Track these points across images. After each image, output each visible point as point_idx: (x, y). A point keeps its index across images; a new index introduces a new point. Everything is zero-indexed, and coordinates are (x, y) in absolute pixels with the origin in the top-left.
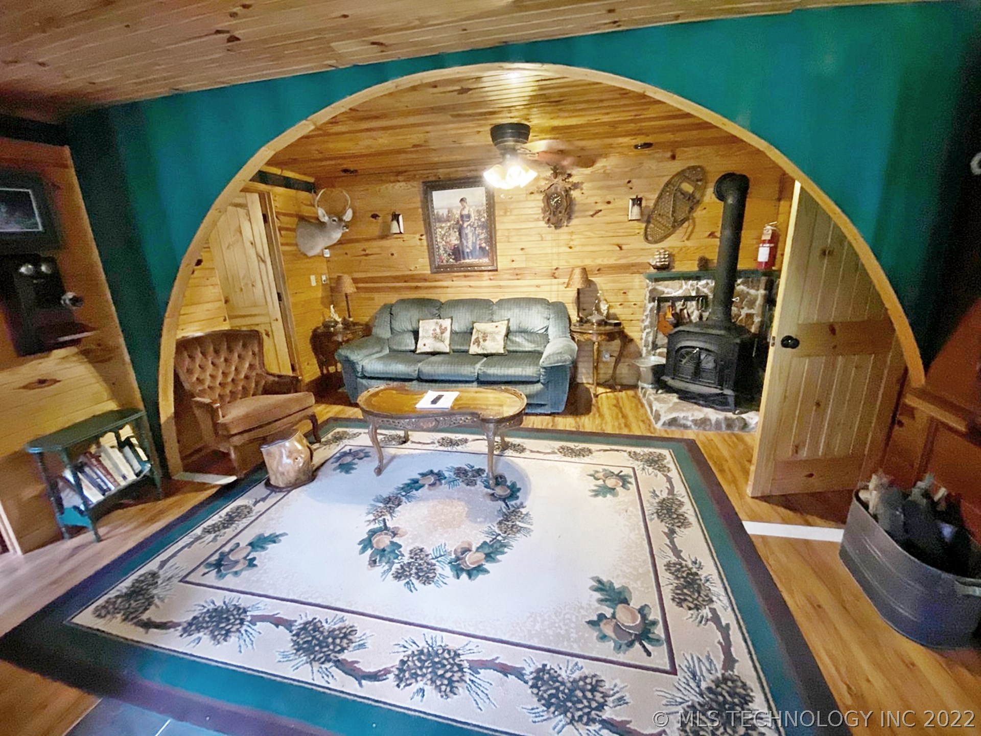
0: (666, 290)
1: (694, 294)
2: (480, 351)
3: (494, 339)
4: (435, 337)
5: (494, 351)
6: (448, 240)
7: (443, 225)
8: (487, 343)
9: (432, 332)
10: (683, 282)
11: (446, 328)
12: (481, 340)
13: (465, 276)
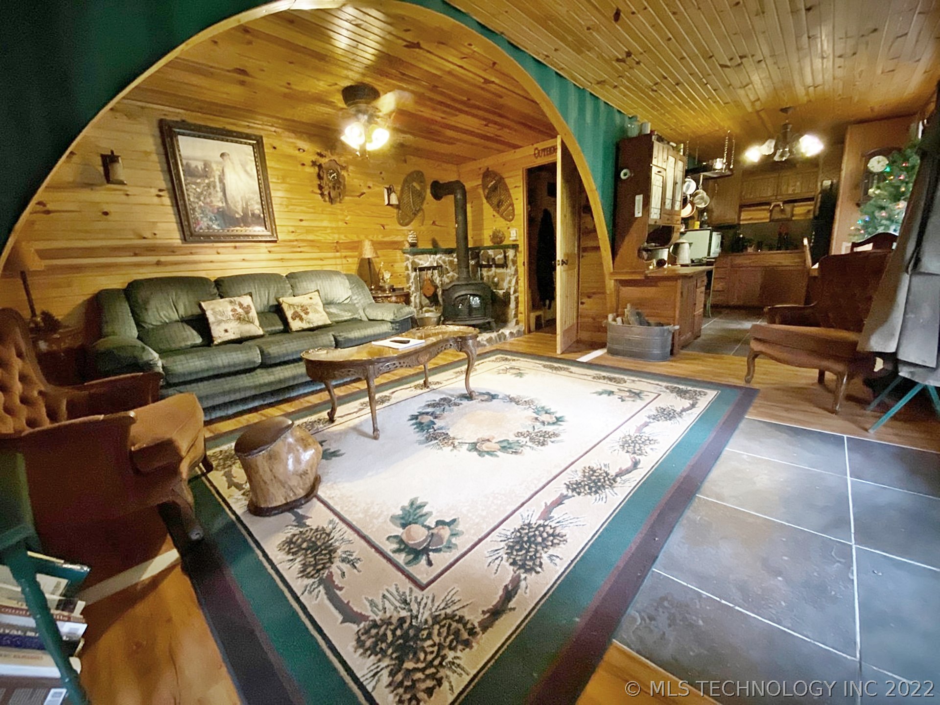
0: (421, 262)
1: (435, 265)
2: (305, 326)
3: (316, 311)
4: (239, 319)
5: (320, 323)
6: (208, 200)
7: (199, 181)
8: (311, 316)
9: (231, 313)
10: (428, 256)
11: (248, 306)
12: (302, 314)
13: (235, 247)
